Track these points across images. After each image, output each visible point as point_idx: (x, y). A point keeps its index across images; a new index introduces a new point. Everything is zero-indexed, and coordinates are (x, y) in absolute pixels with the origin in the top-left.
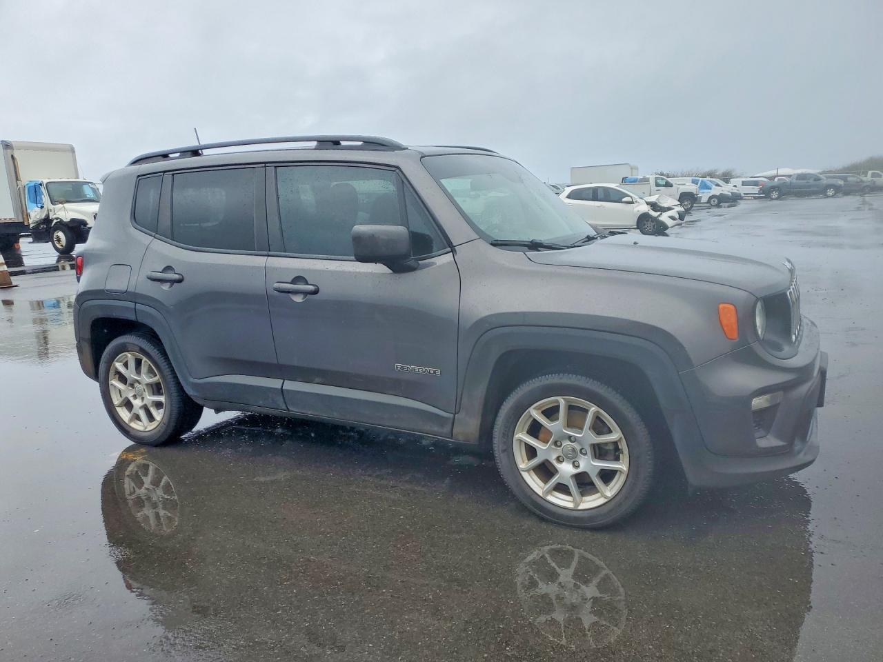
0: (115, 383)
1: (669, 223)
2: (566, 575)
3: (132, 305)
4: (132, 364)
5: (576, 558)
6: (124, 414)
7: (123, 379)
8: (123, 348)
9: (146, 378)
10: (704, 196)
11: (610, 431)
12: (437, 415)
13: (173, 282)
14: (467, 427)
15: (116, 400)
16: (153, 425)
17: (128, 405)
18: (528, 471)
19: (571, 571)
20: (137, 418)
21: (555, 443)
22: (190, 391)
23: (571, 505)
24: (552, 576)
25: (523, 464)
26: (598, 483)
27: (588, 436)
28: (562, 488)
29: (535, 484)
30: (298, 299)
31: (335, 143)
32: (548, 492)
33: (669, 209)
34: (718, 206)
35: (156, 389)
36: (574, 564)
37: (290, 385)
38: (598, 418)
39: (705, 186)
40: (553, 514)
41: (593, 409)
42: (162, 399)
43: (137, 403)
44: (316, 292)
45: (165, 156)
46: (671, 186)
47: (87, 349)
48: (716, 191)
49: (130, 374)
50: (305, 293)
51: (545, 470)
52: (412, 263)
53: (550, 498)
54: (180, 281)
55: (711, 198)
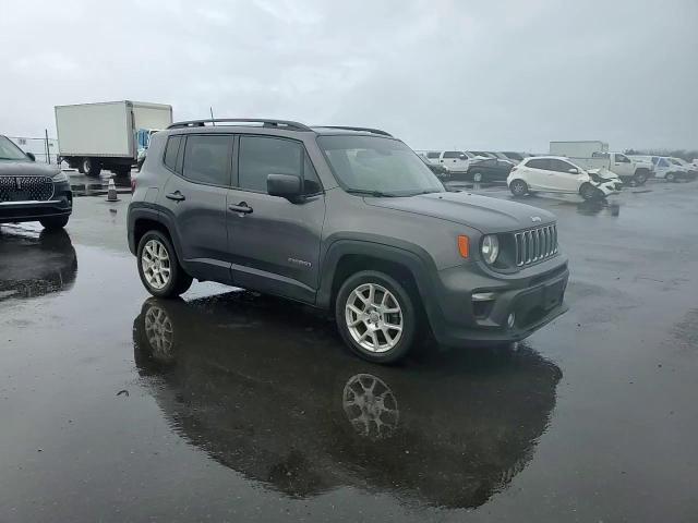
0: (145, 258)
1: (606, 191)
2: (369, 391)
3: (156, 212)
4: (155, 248)
5: (374, 383)
6: (148, 277)
7: (149, 256)
8: (150, 238)
9: (161, 257)
10: (660, 172)
11: (395, 307)
12: (308, 291)
13: (179, 200)
14: (324, 298)
15: (145, 269)
16: (163, 285)
17: (151, 272)
18: (352, 327)
19: (371, 390)
20: (155, 280)
21: (368, 312)
22: (184, 267)
23: (372, 349)
24: (361, 392)
25: (349, 322)
26: (387, 337)
27: (384, 309)
28: (369, 339)
29: (355, 334)
30: (241, 215)
31: (273, 124)
32: (361, 341)
33: (608, 180)
34: (674, 181)
35: (166, 264)
36: (373, 387)
37: (235, 267)
38: (390, 298)
39: (663, 164)
40: (363, 354)
41: (387, 292)
42: (169, 270)
43: (156, 271)
44: (251, 211)
45: (186, 125)
46: (629, 161)
47: (132, 237)
48: (674, 168)
49: (153, 254)
50: (245, 212)
51: (362, 328)
52: (302, 199)
53: (363, 345)
54: (183, 199)
55: (668, 174)
